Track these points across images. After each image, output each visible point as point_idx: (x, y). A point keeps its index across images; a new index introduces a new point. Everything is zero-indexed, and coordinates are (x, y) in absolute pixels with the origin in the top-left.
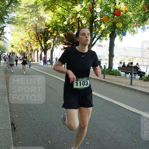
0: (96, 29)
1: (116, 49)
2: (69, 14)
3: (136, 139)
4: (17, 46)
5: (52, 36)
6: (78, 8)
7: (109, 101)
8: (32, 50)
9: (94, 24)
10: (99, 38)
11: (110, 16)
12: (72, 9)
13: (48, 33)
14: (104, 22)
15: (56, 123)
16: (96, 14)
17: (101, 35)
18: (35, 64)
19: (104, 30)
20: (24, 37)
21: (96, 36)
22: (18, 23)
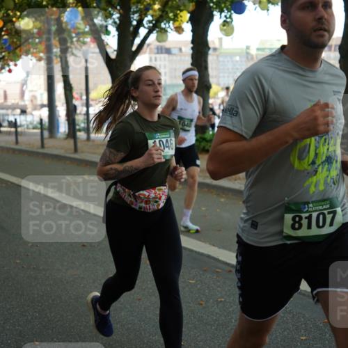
1: (218, 56)
7: (202, 254)
10: (155, 27)
17: (161, 16)
21: (145, 22)
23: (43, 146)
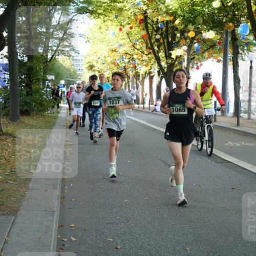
5: (186, 39)
8: (137, 75)
13: (176, 32)
18: (143, 111)
20: (116, 46)
22: (102, 11)
23: (215, 121)
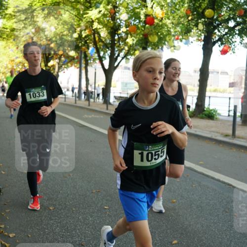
0: (120, 44)
2: (81, 22)
3: (175, 199)
4: (5, 71)
5: (57, 55)
6: (93, 14)
9: (116, 37)
10: (125, 56)
11: (139, 26)
12: (84, 16)
14: (131, 35)
15: (62, 180)
16: (119, 22)
17: (128, 53)
19: (130, 46)
20: (14, 58)
21: (120, 55)
22: (5, 36)
23: (76, 103)
